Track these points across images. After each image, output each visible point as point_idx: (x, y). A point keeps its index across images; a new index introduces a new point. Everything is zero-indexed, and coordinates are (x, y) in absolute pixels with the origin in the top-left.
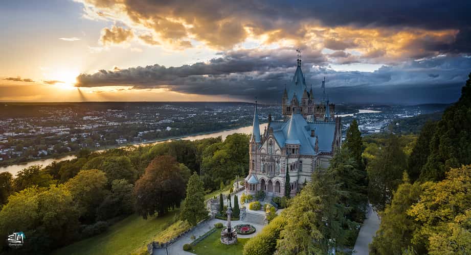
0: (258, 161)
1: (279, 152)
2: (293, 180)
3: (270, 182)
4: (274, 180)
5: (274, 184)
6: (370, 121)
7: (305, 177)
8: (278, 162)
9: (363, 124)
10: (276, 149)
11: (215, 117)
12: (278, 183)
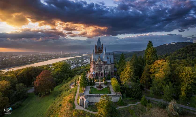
0: (95, 67)
1: (102, 64)
2: (106, 72)
3: (99, 73)
4: (101, 72)
5: (101, 74)
6: (88, 59)
7: (109, 71)
8: (102, 67)
9: (85, 60)
10: (101, 62)
11: (20, 59)
12: (102, 73)
